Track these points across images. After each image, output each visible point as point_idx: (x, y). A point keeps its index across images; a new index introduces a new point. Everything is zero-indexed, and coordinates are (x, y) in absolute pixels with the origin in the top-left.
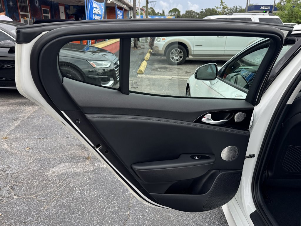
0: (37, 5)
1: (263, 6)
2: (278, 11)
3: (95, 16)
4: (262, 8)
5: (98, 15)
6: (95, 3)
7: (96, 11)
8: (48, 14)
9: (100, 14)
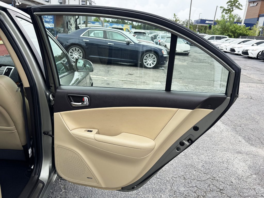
1: (208, 20)
2: (217, 25)
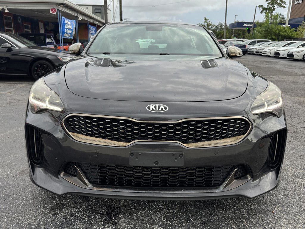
0: (20, 21)
3: (66, 30)
4: (245, 25)
5: (69, 29)
6: (67, 20)
7: (67, 27)
8: (29, 29)
9: (71, 28)
